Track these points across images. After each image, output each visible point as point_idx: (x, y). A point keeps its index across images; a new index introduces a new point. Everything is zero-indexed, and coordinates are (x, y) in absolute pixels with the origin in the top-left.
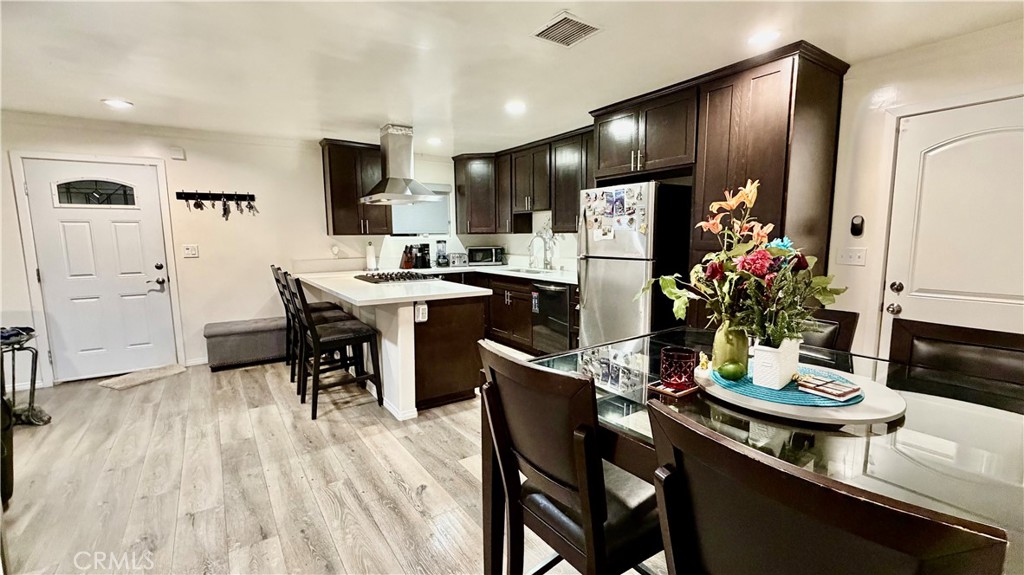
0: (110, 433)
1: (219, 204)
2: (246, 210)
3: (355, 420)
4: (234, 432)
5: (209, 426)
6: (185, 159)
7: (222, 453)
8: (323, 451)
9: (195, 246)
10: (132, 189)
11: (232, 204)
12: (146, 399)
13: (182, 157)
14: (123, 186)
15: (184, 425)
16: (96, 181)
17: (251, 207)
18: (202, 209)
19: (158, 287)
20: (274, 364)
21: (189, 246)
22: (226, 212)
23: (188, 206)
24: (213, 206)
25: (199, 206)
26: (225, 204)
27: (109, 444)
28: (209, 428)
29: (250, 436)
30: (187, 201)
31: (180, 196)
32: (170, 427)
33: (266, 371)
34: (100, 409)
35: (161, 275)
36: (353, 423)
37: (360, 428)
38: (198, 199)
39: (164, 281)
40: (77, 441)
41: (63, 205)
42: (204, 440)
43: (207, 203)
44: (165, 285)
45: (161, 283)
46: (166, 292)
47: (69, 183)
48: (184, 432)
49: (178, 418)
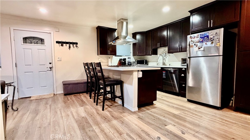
0: (37, 114)
1: (68, 45)
2: (75, 47)
3: (117, 111)
4: (78, 114)
5: (69, 112)
6: (59, 32)
7: (77, 122)
8: (111, 122)
9: (61, 57)
10: (44, 40)
11: (71, 45)
12: (47, 103)
13: (58, 31)
14: (41, 39)
15: (61, 112)
16: (34, 37)
17: (77, 46)
18: (63, 46)
19: (50, 69)
20: (83, 94)
21: (59, 57)
22: (70, 47)
23: (59, 45)
24: (66, 45)
25: (62, 45)
26: (69, 45)
27: (37, 118)
28: (69, 113)
29: (84, 116)
30: (59, 44)
31: (57, 42)
32: (56, 112)
33: (81, 96)
34: (33, 106)
35: (51, 66)
36: (117, 112)
37: (121, 114)
38: (62, 43)
39: (51, 67)
40: (27, 117)
41: (24, 44)
42: (69, 117)
43: (64, 45)
44: (52, 69)
45: (51, 68)
46: (52, 71)
47: (26, 37)
48: (61, 114)
49: (58, 109)
